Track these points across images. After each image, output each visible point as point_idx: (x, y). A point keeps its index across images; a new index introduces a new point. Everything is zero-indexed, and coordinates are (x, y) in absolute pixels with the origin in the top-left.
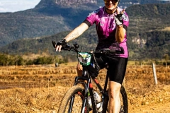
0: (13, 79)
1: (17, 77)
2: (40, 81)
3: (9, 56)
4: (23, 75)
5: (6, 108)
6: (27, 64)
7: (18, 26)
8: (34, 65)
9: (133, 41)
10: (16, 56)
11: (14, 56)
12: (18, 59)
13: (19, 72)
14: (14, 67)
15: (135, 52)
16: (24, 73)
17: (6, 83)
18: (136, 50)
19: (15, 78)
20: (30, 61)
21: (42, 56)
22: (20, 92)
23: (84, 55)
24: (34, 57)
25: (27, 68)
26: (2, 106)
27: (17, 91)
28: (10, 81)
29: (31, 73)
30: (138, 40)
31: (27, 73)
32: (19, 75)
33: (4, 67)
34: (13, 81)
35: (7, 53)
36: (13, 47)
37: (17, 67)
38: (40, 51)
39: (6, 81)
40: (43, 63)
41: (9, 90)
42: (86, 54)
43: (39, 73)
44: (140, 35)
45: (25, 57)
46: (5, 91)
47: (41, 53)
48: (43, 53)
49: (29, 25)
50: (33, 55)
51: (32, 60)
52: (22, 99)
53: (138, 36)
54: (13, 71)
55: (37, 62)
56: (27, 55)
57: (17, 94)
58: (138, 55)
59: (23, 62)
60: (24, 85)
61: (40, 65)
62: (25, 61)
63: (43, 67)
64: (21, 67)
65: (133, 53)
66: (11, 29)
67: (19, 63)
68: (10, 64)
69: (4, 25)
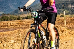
0: (17, 26)
1: (19, 25)
2: (29, 26)
3: (14, 16)
4: (21, 24)
5: (15, 38)
6: (23, 19)
7: (17, 3)
8: (25, 19)
9: (68, 6)
10: (18, 16)
11: (16, 16)
12: (18, 17)
13: (19, 22)
14: (17, 20)
15: (69, 11)
16: (21, 23)
17: (14, 28)
18: (70, 10)
19: (18, 25)
20: (24, 17)
21: (29, 15)
22: (21, 31)
23: (34, 13)
24: (25, 16)
25: (23, 21)
26: (13, 38)
27: (19, 31)
28: (16, 27)
29: (24, 23)
30: (70, 6)
31: (23, 23)
32: (19, 24)
33: (12, 21)
34: (17, 27)
35: (13, 15)
36: (16, 12)
37: (18, 20)
38: (28, 13)
39: (14, 27)
40: (30, 18)
41: (15, 31)
42: (35, 12)
43: (28, 22)
44: (71, 3)
45: (21, 16)
46: (14, 31)
47: (28, 14)
48: (29, 14)
49: (22, 2)
50: (25, 15)
51: (25, 17)
52: (21, 34)
53: (70, 4)
54: (16, 23)
55: (27, 18)
56: (22, 15)
57: (19, 32)
58: (71, 12)
59: (20, 18)
60: (22, 28)
61: (28, 19)
62: (21, 18)
63: (30, 20)
64: (20, 20)
65: (68, 11)
66: (14, 4)
67: (19, 19)
68: (15, 19)
69: (11, 3)
